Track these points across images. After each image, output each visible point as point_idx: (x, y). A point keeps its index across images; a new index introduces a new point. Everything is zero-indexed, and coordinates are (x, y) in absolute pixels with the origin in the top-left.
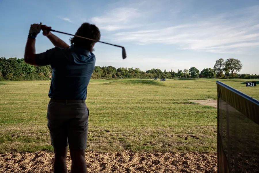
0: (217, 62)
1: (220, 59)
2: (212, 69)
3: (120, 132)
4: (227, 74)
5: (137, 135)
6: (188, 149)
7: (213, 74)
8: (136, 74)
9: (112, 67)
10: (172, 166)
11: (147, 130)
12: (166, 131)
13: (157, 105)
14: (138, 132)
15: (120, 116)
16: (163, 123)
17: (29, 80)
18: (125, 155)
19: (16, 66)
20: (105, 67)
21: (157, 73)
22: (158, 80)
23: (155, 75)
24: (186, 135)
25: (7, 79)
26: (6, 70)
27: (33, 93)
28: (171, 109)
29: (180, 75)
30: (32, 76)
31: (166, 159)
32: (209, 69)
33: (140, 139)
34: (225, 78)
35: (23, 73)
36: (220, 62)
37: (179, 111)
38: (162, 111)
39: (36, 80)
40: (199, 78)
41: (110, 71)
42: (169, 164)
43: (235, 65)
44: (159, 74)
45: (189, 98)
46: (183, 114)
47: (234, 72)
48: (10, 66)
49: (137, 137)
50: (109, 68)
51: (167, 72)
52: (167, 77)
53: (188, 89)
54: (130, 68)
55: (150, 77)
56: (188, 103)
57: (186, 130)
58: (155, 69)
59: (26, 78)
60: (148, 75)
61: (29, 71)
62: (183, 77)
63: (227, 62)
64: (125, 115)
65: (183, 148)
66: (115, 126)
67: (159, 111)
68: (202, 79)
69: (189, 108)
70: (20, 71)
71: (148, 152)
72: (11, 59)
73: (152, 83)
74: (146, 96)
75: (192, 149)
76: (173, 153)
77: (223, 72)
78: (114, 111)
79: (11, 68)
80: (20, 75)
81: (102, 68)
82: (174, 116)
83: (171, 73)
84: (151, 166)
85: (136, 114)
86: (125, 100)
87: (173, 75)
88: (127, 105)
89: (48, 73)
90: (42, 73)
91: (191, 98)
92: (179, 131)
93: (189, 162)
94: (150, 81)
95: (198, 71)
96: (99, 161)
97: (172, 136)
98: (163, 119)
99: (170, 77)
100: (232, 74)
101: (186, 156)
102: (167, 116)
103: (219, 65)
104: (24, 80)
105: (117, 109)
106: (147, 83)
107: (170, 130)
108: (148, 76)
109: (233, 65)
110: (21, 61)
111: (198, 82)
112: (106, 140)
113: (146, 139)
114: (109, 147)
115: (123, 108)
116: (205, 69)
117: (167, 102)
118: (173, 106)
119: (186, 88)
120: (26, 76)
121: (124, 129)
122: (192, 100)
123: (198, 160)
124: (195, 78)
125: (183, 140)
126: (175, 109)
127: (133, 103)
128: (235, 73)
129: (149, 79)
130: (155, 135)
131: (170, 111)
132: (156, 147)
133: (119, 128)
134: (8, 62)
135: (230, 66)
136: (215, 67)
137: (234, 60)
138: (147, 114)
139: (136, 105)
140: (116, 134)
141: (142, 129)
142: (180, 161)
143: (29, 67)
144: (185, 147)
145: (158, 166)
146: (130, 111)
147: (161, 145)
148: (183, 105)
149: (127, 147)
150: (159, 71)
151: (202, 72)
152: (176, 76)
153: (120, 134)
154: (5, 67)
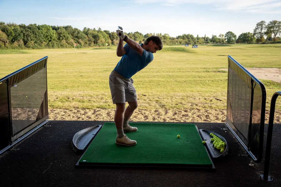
0: (257, 25)
1: (262, 22)
2: (251, 34)
3: (155, 96)
4: (269, 39)
5: (170, 98)
6: (211, 107)
7: (252, 39)
8: (165, 40)
9: (139, 33)
10: (197, 117)
11: (178, 94)
12: (195, 95)
13: (187, 74)
14: (171, 96)
15: (153, 84)
16: (192, 89)
17: (51, 48)
18: (162, 111)
19: (36, 33)
20: (132, 33)
21: (188, 38)
22: (190, 47)
23: (186, 41)
24: (211, 98)
25: (28, 47)
26: (27, 37)
27: (62, 62)
28: (201, 78)
29: (215, 41)
30: (54, 44)
31: (193, 114)
32: (248, 33)
33: (172, 101)
34: (266, 44)
35: (45, 41)
36: (261, 25)
37: (209, 79)
38: (192, 79)
39: (59, 48)
40: (235, 44)
41: (137, 38)
42: (195, 116)
43: (279, 28)
44: (191, 40)
45: (221, 66)
46: (212, 82)
47: (276, 36)
48: (31, 33)
49: (170, 99)
50: (135, 34)
51: (200, 38)
52: (200, 43)
53: (221, 56)
54: (158, 34)
55: (180, 43)
56: (219, 71)
57: (212, 95)
58: (187, 34)
59: (48, 46)
60: (178, 41)
61: (50, 38)
62: (218, 42)
63: (270, 25)
64: (157, 83)
65: (207, 107)
66: (150, 92)
67: (189, 79)
68: (239, 45)
69: (219, 76)
70: (41, 39)
71: (179, 109)
72: (31, 25)
73: (183, 50)
74: (177, 65)
75: (214, 108)
76: (199, 110)
77: (264, 36)
78: (147, 80)
79: (32, 36)
80: (42, 42)
81: (128, 34)
82: (203, 83)
83: (204, 38)
84: (181, 117)
85: (167, 81)
86: (156, 68)
87: (206, 41)
88: (158, 74)
89: (70, 41)
90: (64, 41)
91: (223, 67)
92: (206, 95)
93: (210, 115)
94: (180, 48)
95: (235, 36)
96: (143, 115)
97: (199, 99)
98: (192, 86)
99: (203, 43)
100: (274, 39)
101: (209, 112)
102: (196, 83)
103: (259, 28)
104: (46, 48)
105: (149, 78)
106: (177, 51)
107: (198, 95)
108: (179, 43)
109: (276, 28)
110: (41, 28)
111: (233, 48)
112: (144, 102)
113: (177, 101)
114: (148, 106)
115: (154, 76)
116: (243, 33)
117: (198, 70)
118: (203, 74)
119: (220, 55)
120: (47, 44)
121: (159, 94)
122: (224, 68)
123: (218, 114)
124: (231, 44)
125: (208, 102)
126: (205, 77)
127: (163, 72)
128: (278, 37)
129: (179, 45)
130: (185, 98)
131: (200, 79)
132: (185, 106)
133: (154, 93)
134: (28, 29)
135: (272, 29)
136: (255, 31)
137: (278, 23)
138: (178, 82)
139: (167, 74)
140: (152, 98)
141: (173, 94)
142: (204, 115)
143: (50, 34)
144: (209, 106)
145: (187, 117)
146: (162, 80)
147: (190, 104)
148: (213, 73)
149: (163, 106)
150: (190, 36)
151: (239, 36)
152: (209, 42)
153: (156, 97)
154: (26, 35)
